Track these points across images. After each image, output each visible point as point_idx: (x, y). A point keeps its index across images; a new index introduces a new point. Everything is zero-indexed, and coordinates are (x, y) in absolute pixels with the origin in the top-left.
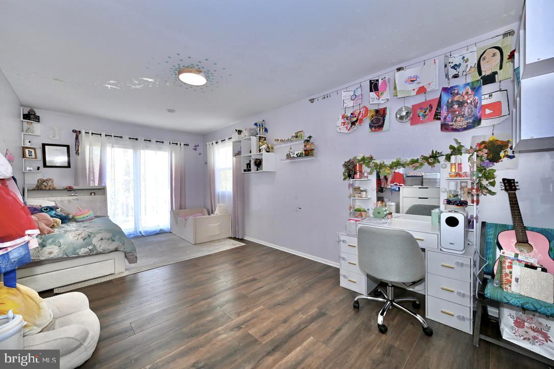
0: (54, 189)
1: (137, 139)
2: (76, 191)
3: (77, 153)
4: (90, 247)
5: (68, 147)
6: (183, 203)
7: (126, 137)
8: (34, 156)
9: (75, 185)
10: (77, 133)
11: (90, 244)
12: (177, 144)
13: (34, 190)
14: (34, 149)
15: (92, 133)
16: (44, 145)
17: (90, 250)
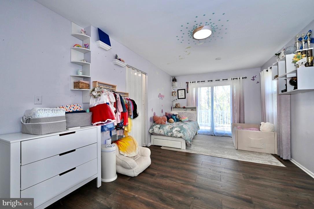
0: (180, 108)
1: (212, 81)
2: (187, 109)
3: (188, 92)
4: (172, 133)
5: (185, 90)
6: (242, 119)
7: (206, 81)
8: (175, 95)
9: (187, 106)
10: (187, 83)
11: (172, 132)
12: (237, 79)
13: (174, 108)
14: (175, 92)
15: (193, 82)
16: (178, 90)
17: (171, 134)
